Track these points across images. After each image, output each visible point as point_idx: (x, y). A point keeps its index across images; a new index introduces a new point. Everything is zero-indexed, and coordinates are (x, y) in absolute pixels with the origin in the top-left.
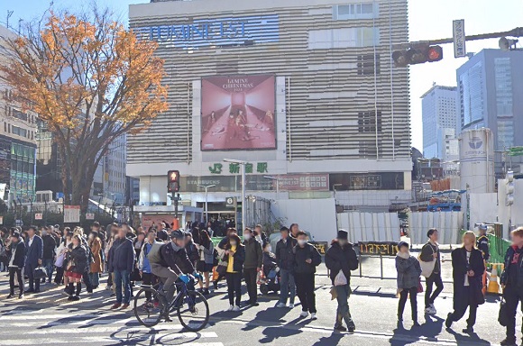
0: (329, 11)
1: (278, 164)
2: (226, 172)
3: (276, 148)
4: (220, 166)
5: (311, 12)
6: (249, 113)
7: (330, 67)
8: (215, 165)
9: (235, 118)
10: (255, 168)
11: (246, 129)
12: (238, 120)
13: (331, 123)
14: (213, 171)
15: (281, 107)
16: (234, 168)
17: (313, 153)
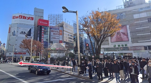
0: (138, 10)
1: (130, 44)
2: (117, 46)
3: (129, 41)
4: (116, 45)
5: (133, 11)
6: (121, 34)
7: (140, 22)
8: (115, 45)
9: (118, 35)
10: (124, 45)
11: (121, 37)
12: (119, 35)
13: (143, 34)
14: (114, 47)
15: (129, 32)
16: (119, 46)
17: (139, 41)
